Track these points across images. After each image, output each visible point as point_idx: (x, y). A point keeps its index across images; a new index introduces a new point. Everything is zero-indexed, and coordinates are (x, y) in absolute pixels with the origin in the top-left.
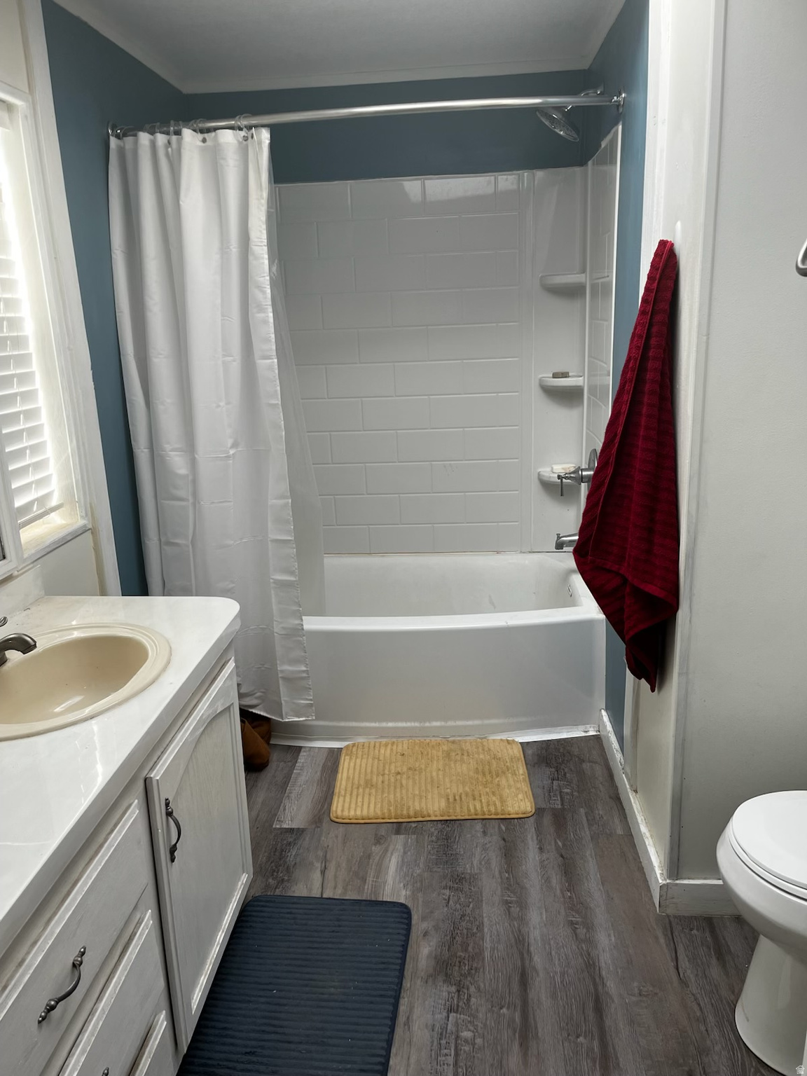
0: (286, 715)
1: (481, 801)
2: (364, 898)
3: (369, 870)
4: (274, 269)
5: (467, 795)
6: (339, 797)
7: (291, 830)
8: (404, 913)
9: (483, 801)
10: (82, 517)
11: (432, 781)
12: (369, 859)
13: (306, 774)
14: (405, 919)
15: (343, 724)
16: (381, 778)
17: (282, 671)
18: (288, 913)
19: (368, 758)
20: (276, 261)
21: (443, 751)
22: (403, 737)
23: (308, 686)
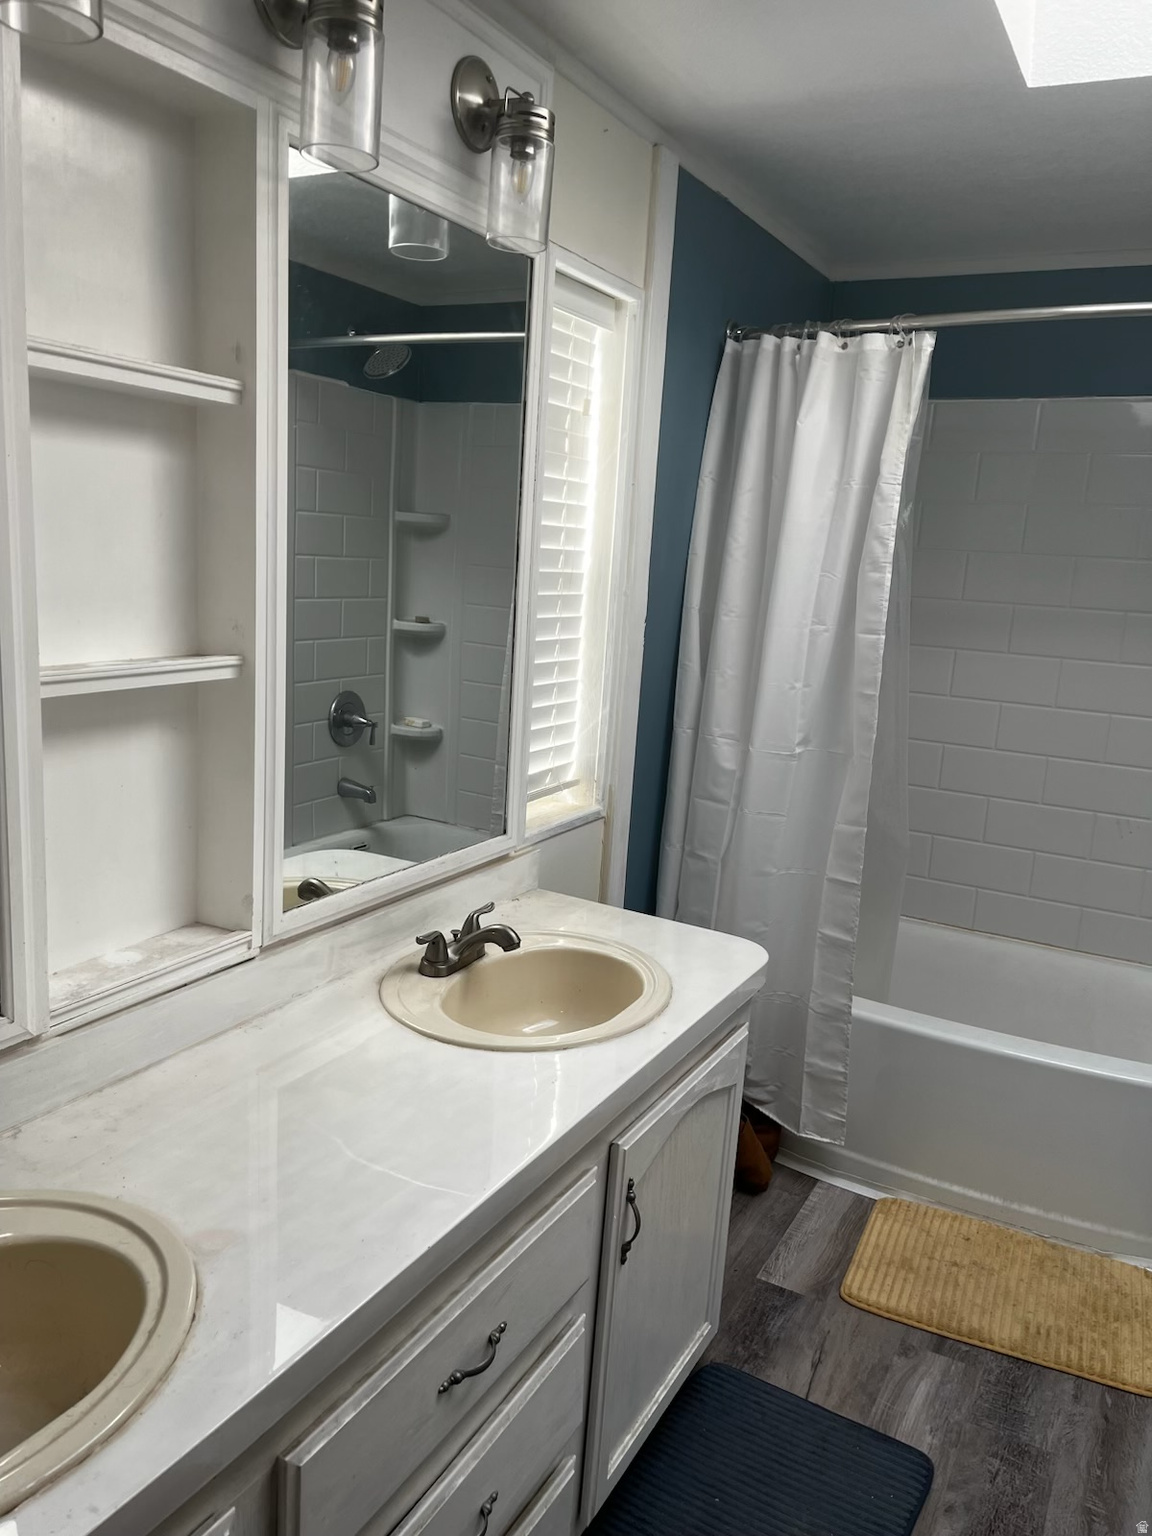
0: (804, 1127)
1: (1081, 1349)
2: (867, 1425)
3: (883, 1388)
4: (906, 514)
5: (1059, 1332)
6: (858, 1267)
7: (782, 1290)
8: (924, 1468)
9: (1084, 1349)
10: (597, 800)
11: (1007, 1293)
12: (886, 1372)
13: (815, 1222)
14: (922, 1476)
15: (883, 1165)
16: (926, 1262)
17: (810, 1065)
18: (755, 1402)
19: (912, 1226)
20: (910, 506)
21: (1034, 1254)
22: (971, 1213)
23: (842, 1096)
